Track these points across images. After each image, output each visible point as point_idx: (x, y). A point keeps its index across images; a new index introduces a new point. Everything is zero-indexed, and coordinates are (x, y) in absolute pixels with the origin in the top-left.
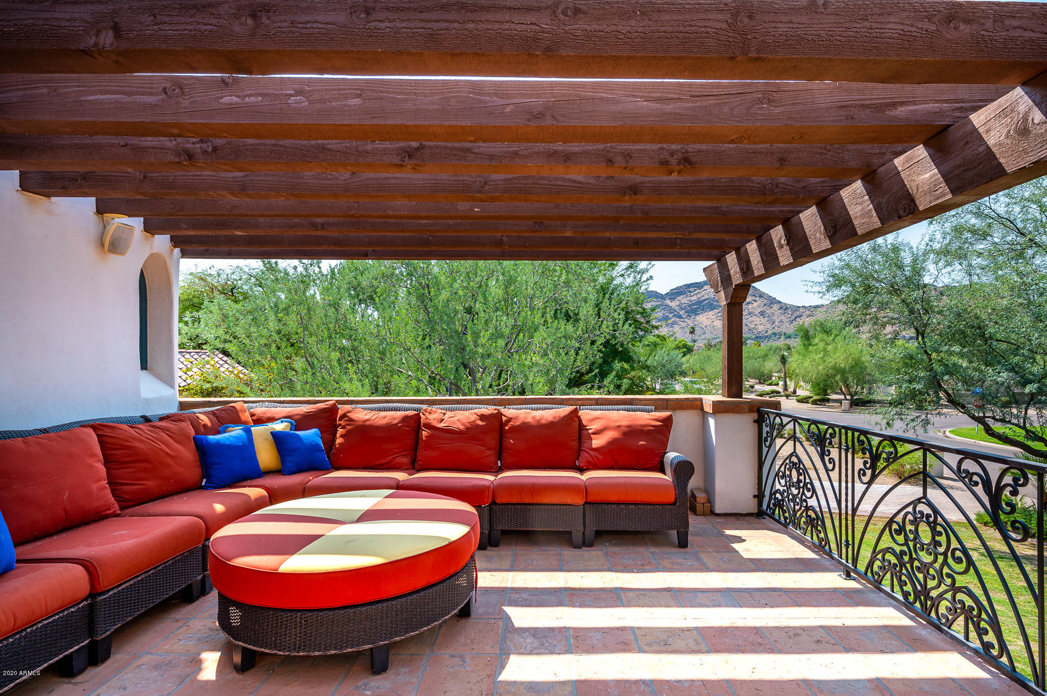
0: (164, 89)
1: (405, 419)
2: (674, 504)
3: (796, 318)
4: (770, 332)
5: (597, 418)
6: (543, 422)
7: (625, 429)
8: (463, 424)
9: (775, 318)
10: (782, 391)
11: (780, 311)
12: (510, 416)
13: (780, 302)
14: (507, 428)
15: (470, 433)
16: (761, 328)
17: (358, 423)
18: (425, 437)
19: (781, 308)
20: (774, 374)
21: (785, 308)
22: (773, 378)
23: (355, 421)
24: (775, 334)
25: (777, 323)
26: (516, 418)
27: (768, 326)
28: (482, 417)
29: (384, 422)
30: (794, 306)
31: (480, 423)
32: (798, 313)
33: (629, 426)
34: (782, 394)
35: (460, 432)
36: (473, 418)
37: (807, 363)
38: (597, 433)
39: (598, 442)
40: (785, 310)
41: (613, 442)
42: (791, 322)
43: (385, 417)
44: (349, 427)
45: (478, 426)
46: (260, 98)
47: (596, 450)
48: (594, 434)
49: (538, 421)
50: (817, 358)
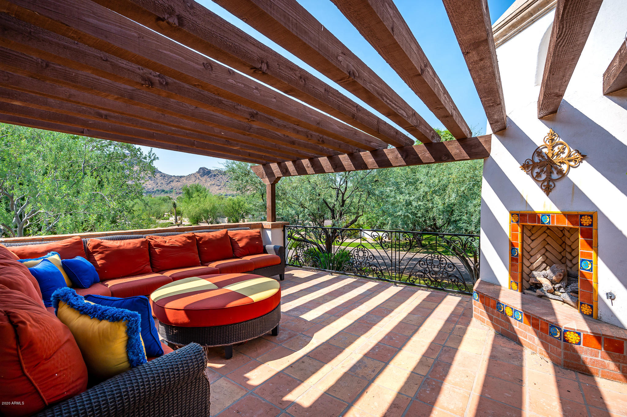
0: (203, 63)
1: (143, 243)
2: (280, 264)
3: (170, 182)
4: (155, 189)
5: (236, 234)
6: (218, 237)
7: (250, 238)
8: (180, 243)
9: (158, 181)
10: (174, 223)
11: (161, 178)
12: (201, 236)
13: (161, 172)
14: (200, 242)
15: (185, 247)
16: (150, 187)
17: (113, 249)
18: (159, 252)
19: (161, 176)
20: (166, 214)
21: (164, 176)
22: (165, 216)
23: (110, 248)
24: (158, 191)
25: (159, 184)
26: (205, 237)
27: (154, 185)
28: (189, 238)
29: (131, 246)
30: (169, 175)
31: (188, 241)
32: (171, 179)
33: (250, 236)
34: (175, 224)
35: (180, 247)
36: (184, 239)
37: (190, 207)
38: (239, 240)
39: (241, 244)
40: (164, 177)
41: (247, 244)
42: (168, 184)
43: (130, 244)
44: (107, 252)
45: (188, 242)
46: (243, 86)
47: (242, 248)
48: (238, 241)
49: (216, 237)
50: (195, 204)
